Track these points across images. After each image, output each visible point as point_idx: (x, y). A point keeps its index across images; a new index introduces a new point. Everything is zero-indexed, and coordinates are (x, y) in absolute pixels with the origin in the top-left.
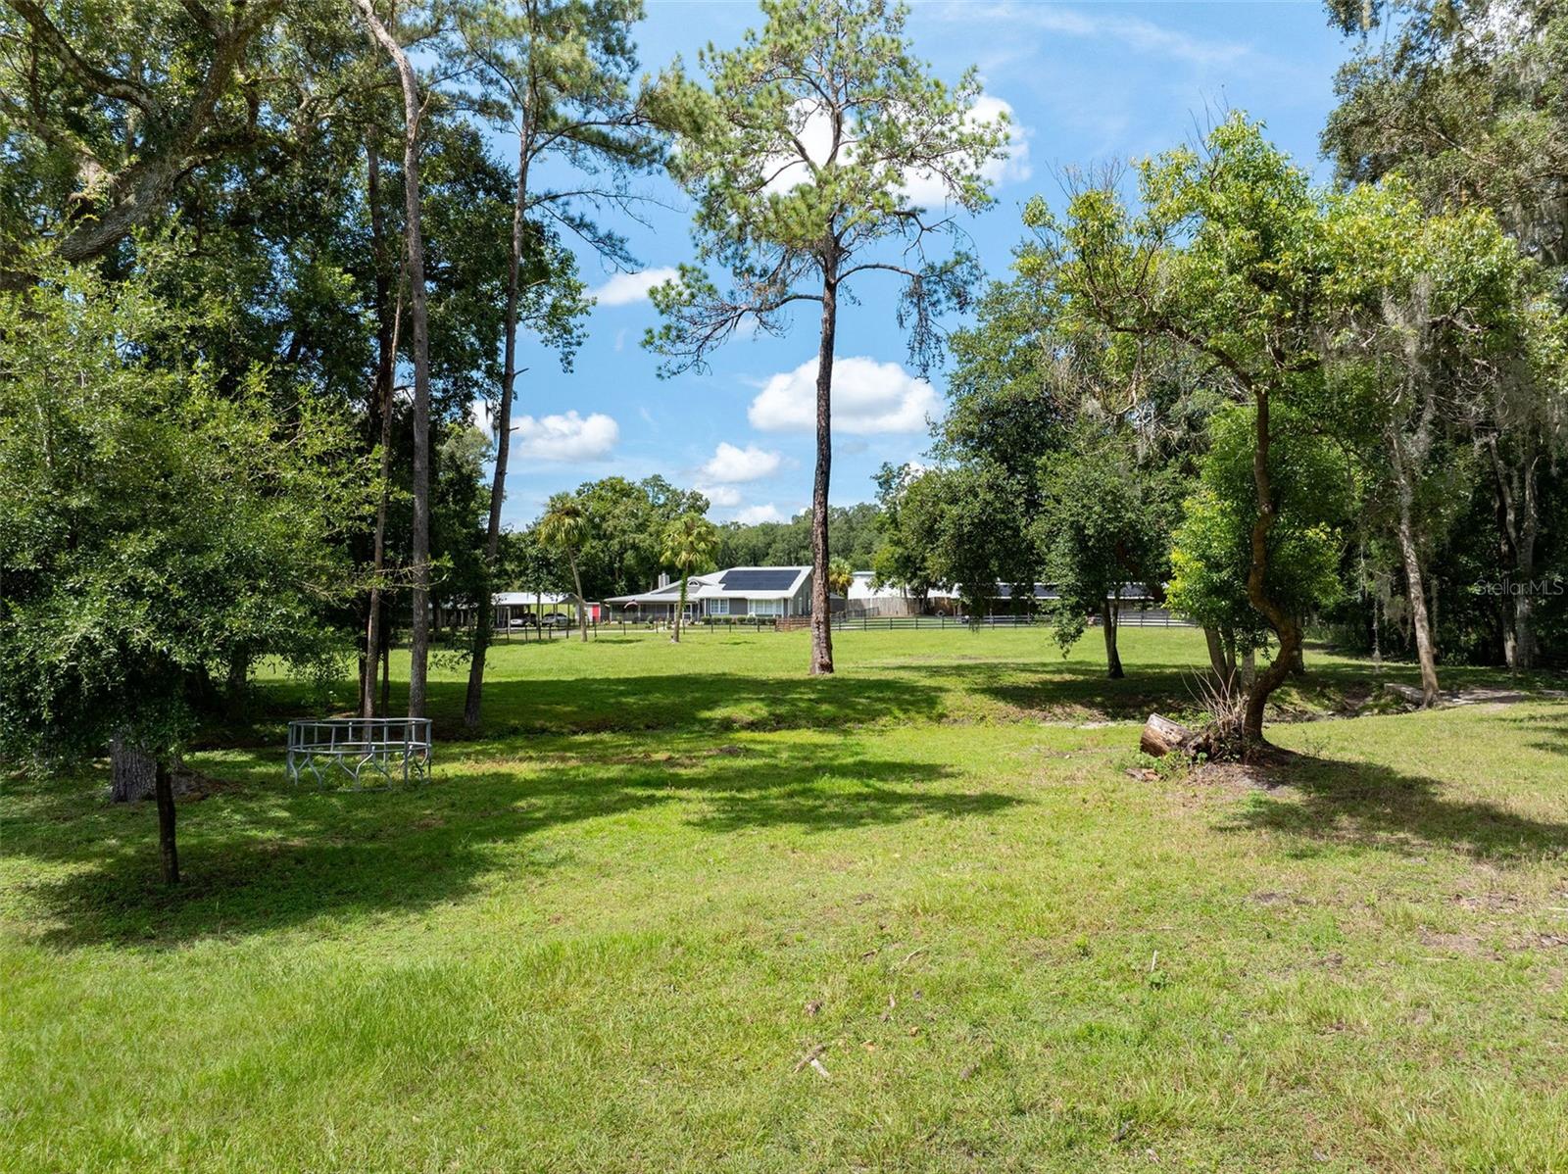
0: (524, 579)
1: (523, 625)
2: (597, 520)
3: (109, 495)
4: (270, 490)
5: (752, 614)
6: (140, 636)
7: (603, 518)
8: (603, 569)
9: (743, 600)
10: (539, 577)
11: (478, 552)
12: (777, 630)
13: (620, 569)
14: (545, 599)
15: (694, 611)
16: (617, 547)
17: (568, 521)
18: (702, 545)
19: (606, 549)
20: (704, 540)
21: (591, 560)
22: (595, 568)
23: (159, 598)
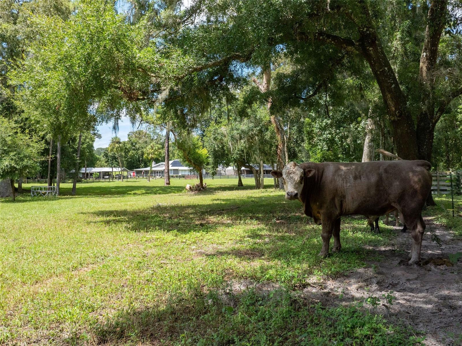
0: (108, 163)
1: (109, 178)
2: (134, 144)
3: (8, 147)
4: (29, 146)
5: (180, 174)
6: (13, 165)
7: (136, 143)
8: (136, 160)
9: (177, 170)
10: (112, 163)
11: (74, 154)
12: (186, 179)
13: (142, 160)
14: (115, 169)
15: (162, 173)
16: (140, 153)
17: (117, 145)
18: (156, 153)
19: (137, 153)
20: (157, 151)
21: (132, 157)
22: (134, 160)
23: (15, 160)
